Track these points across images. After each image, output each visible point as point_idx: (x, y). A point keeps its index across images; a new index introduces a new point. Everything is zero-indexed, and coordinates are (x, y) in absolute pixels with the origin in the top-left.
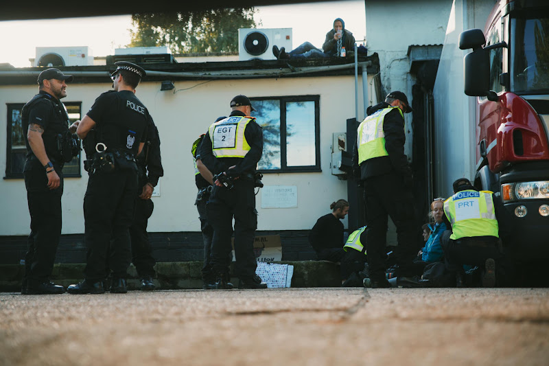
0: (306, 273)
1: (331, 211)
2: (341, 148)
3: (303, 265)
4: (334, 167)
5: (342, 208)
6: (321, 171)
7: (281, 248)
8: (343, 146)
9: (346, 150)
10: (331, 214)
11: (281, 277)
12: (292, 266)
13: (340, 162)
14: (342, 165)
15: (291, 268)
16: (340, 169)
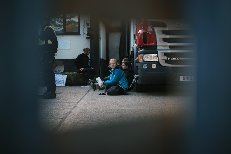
0: (72, 78)
1: (83, 52)
2: (87, 26)
3: (70, 75)
4: (85, 34)
5: (87, 52)
6: (80, 35)
7: (63, 66)
8: (88, 25)
9: (89, 27)
10: (83, 54)
11: (62, 80)
12: (66, 75)
13: (87, 32)
14: (88, 33)
15: (66, 76)
16: (87, 35)
